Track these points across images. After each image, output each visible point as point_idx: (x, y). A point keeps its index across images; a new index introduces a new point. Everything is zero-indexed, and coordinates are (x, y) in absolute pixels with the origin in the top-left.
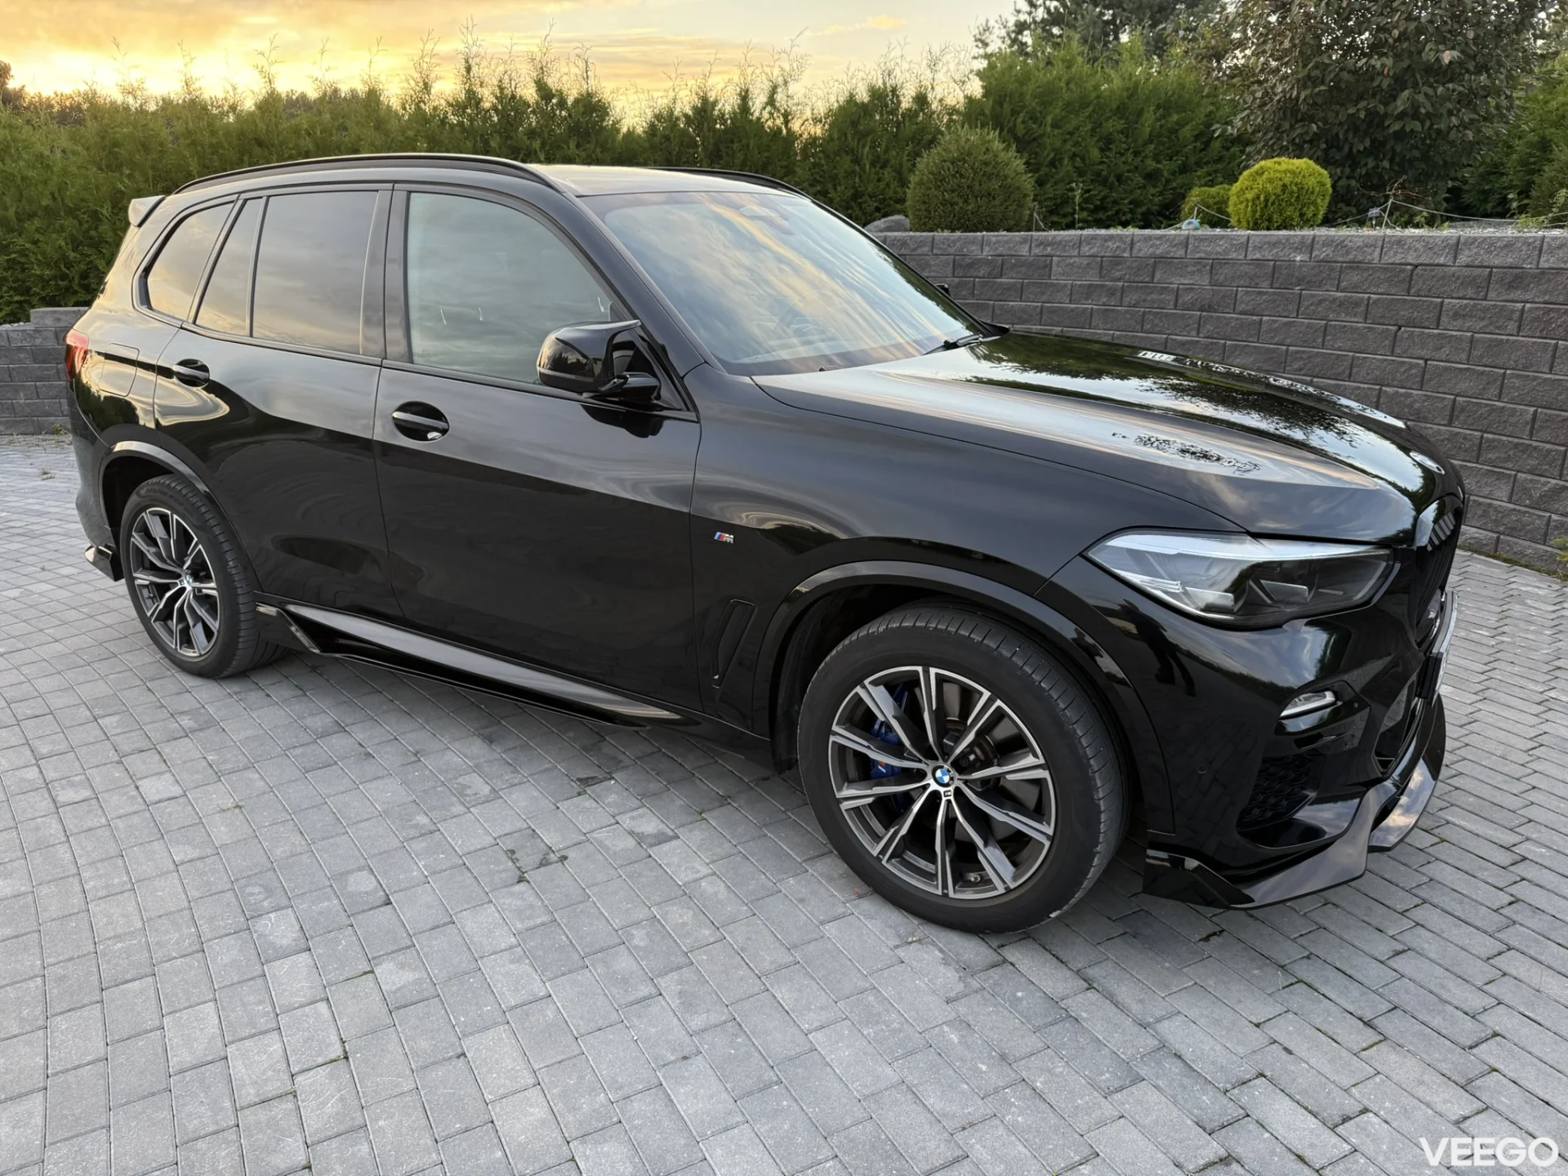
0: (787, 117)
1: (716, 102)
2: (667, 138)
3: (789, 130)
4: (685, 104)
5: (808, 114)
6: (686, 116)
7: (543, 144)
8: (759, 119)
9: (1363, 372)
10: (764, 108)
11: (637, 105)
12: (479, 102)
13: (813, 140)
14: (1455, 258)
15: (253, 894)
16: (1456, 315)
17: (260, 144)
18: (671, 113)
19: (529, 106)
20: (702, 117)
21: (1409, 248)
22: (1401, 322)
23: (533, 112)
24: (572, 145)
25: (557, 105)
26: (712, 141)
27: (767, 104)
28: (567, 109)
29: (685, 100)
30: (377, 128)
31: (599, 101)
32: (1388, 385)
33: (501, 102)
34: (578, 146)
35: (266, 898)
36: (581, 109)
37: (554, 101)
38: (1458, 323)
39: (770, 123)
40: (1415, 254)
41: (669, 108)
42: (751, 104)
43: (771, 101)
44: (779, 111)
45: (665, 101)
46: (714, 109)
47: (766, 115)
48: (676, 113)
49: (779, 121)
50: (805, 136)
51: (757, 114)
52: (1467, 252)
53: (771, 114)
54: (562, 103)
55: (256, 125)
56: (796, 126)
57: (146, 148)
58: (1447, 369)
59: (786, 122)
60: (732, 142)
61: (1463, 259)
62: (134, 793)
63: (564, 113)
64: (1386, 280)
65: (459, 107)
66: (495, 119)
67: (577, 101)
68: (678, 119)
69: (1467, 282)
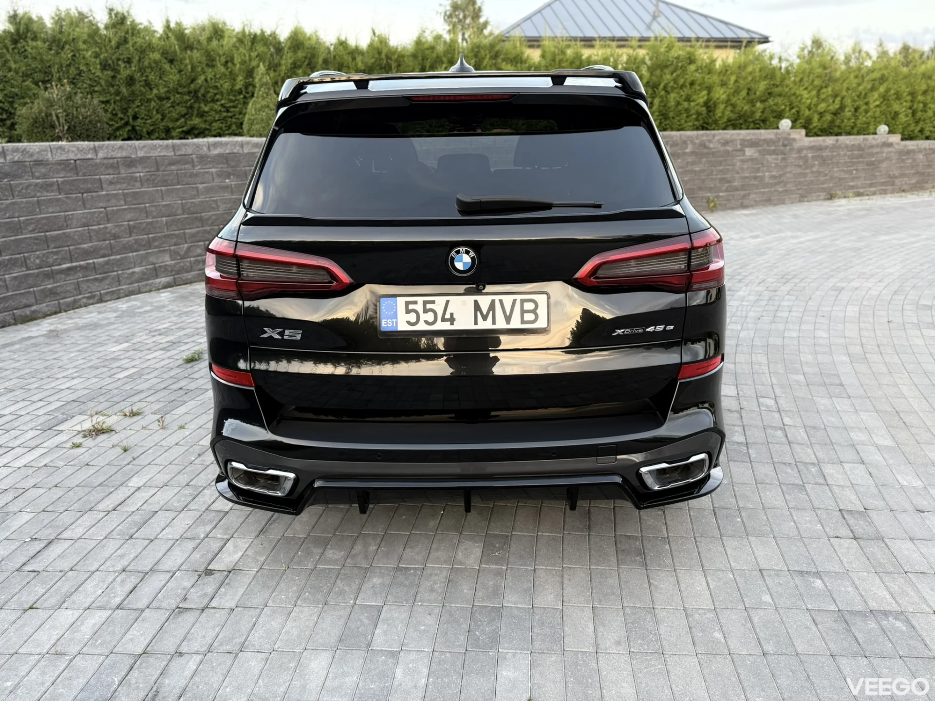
9: (74, 222)
14: (97, 155)
16: (111, 183)
21: (68, 151)
22: (82, 191)
32: (91, 226)
38: (112, 187)
40: (73, 154)
52: (101, 151)
58: (118, 210)
61: (101, 155)
62: (740, 392)
64: (63, 169)
69: (108, 167)
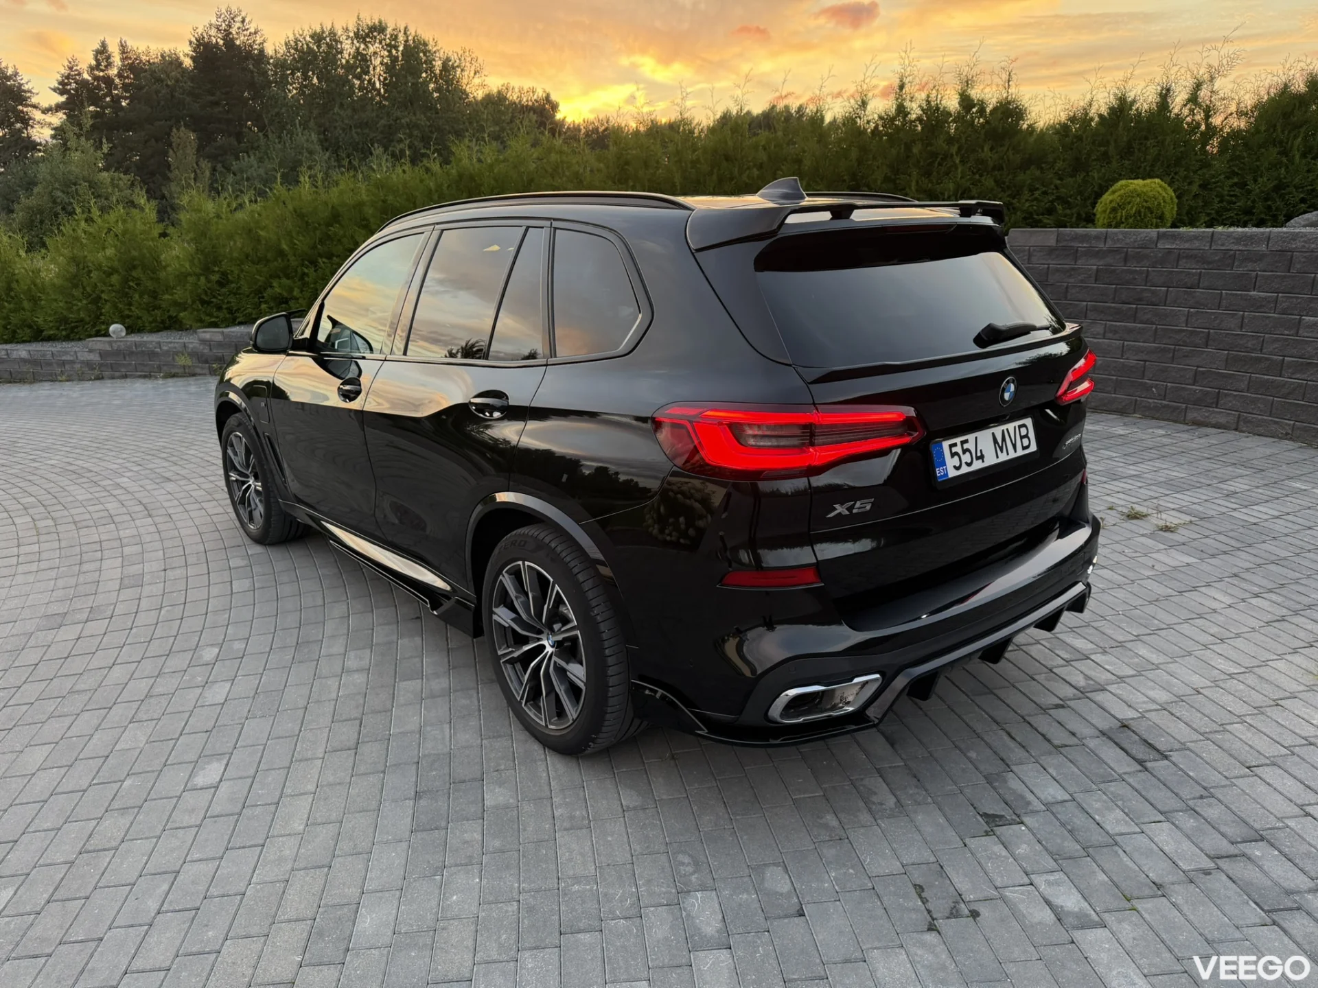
0: (1208, 112)
1: (1134, 101)
2: (1079, 138)
3: (1208, 125)
4: (1102, 103)
5: (1233, 108)
6: (1101, 116)
7: (960, 149)
8: (1177, 115)
10: (1185, 105)
11: (1053, 109)
12: (906, 114)
13: (1235, 134)
15: (683, 864)
17: (727, 158)
18: (1087, 114)
19: (951, 116)
20: (1118, 117)
23: (954, 121)
24: (986, 148)
25: (977, 112)
26: (1125, 139)
27: (1189, 101)
28: (985, 118)
29: (1102, 102)
30: (819, 142)
31: (1017, 107)
33: (926, 114)
34: (991, 149)
35: (695, 872)
36: (999, 115)
37: (974, 110)
39: (1189, 119)
41: (1085, 109)
42: (1169, 100)
43: (1193, 99)
44: (1200, 106)
45: (1082, 104)
46: (1131, 109)
47: (1186, 111)
48: (1091, 115)
49: (1199, 117)
50: (1227, 130)
51: (1176, 111)
53: (1191, 110)
54: (982, 111)
55: (726, 142)
56: (1217, 120)
57: (646, 165)
59: (1207, 117)
60: (1146, 138)
63: (981, 120)
65: (888, 120)
66: (919, 128)
67: (995, 109)
68: (1092, 119)
